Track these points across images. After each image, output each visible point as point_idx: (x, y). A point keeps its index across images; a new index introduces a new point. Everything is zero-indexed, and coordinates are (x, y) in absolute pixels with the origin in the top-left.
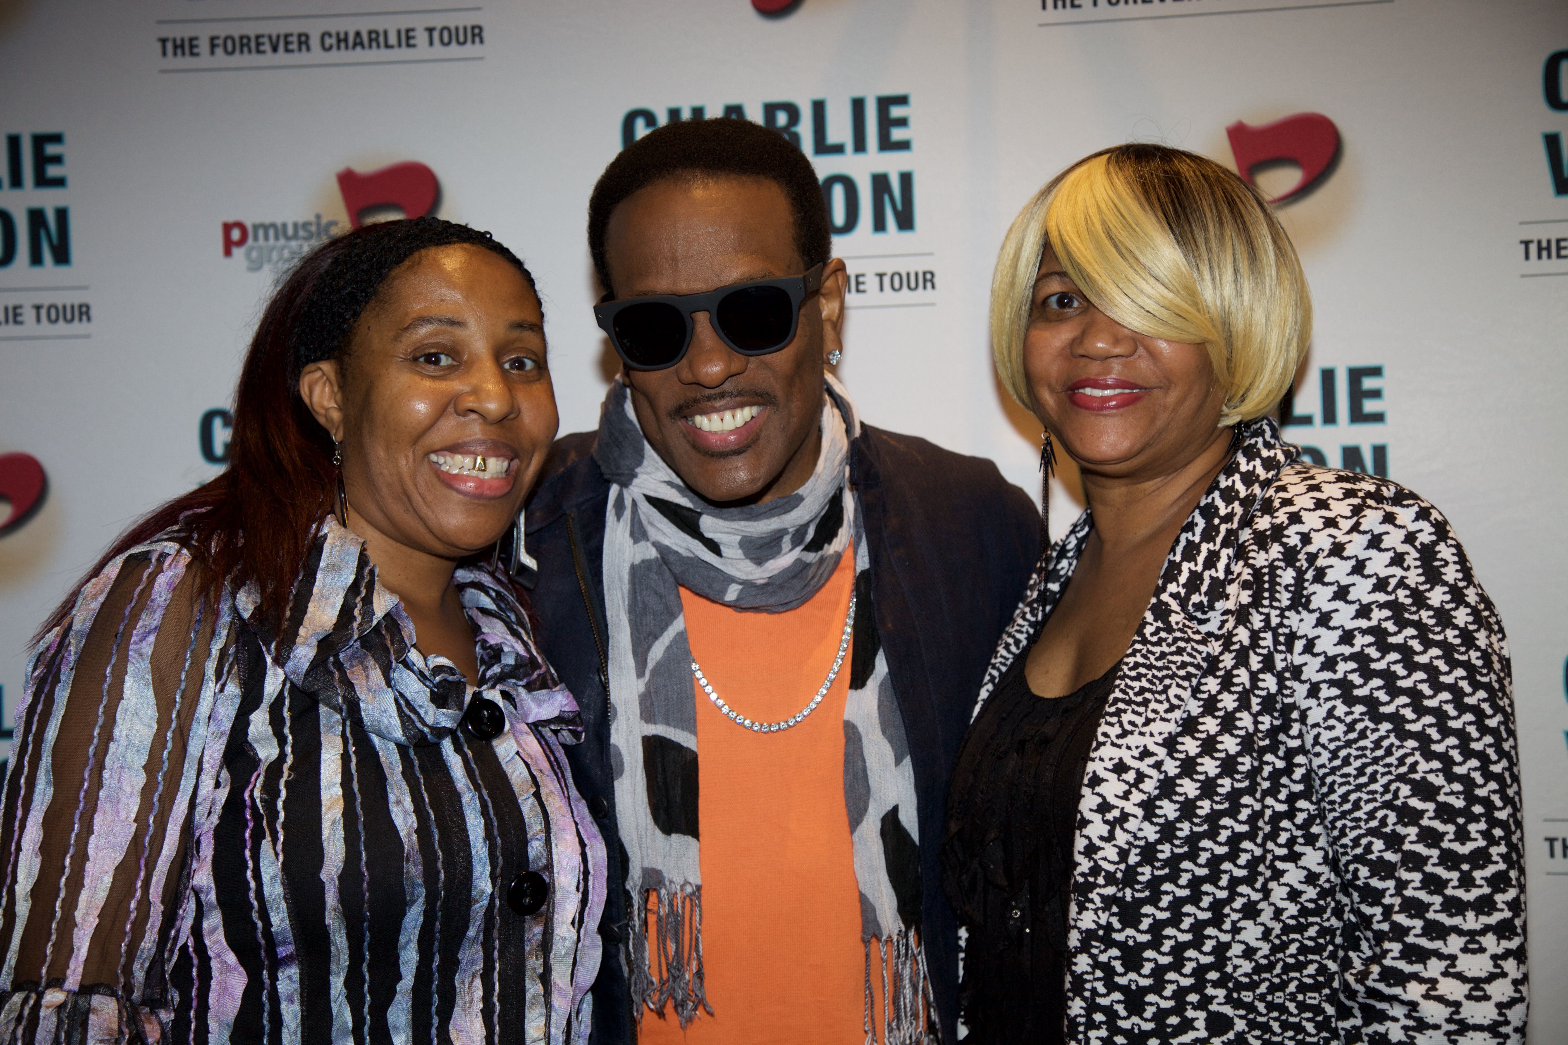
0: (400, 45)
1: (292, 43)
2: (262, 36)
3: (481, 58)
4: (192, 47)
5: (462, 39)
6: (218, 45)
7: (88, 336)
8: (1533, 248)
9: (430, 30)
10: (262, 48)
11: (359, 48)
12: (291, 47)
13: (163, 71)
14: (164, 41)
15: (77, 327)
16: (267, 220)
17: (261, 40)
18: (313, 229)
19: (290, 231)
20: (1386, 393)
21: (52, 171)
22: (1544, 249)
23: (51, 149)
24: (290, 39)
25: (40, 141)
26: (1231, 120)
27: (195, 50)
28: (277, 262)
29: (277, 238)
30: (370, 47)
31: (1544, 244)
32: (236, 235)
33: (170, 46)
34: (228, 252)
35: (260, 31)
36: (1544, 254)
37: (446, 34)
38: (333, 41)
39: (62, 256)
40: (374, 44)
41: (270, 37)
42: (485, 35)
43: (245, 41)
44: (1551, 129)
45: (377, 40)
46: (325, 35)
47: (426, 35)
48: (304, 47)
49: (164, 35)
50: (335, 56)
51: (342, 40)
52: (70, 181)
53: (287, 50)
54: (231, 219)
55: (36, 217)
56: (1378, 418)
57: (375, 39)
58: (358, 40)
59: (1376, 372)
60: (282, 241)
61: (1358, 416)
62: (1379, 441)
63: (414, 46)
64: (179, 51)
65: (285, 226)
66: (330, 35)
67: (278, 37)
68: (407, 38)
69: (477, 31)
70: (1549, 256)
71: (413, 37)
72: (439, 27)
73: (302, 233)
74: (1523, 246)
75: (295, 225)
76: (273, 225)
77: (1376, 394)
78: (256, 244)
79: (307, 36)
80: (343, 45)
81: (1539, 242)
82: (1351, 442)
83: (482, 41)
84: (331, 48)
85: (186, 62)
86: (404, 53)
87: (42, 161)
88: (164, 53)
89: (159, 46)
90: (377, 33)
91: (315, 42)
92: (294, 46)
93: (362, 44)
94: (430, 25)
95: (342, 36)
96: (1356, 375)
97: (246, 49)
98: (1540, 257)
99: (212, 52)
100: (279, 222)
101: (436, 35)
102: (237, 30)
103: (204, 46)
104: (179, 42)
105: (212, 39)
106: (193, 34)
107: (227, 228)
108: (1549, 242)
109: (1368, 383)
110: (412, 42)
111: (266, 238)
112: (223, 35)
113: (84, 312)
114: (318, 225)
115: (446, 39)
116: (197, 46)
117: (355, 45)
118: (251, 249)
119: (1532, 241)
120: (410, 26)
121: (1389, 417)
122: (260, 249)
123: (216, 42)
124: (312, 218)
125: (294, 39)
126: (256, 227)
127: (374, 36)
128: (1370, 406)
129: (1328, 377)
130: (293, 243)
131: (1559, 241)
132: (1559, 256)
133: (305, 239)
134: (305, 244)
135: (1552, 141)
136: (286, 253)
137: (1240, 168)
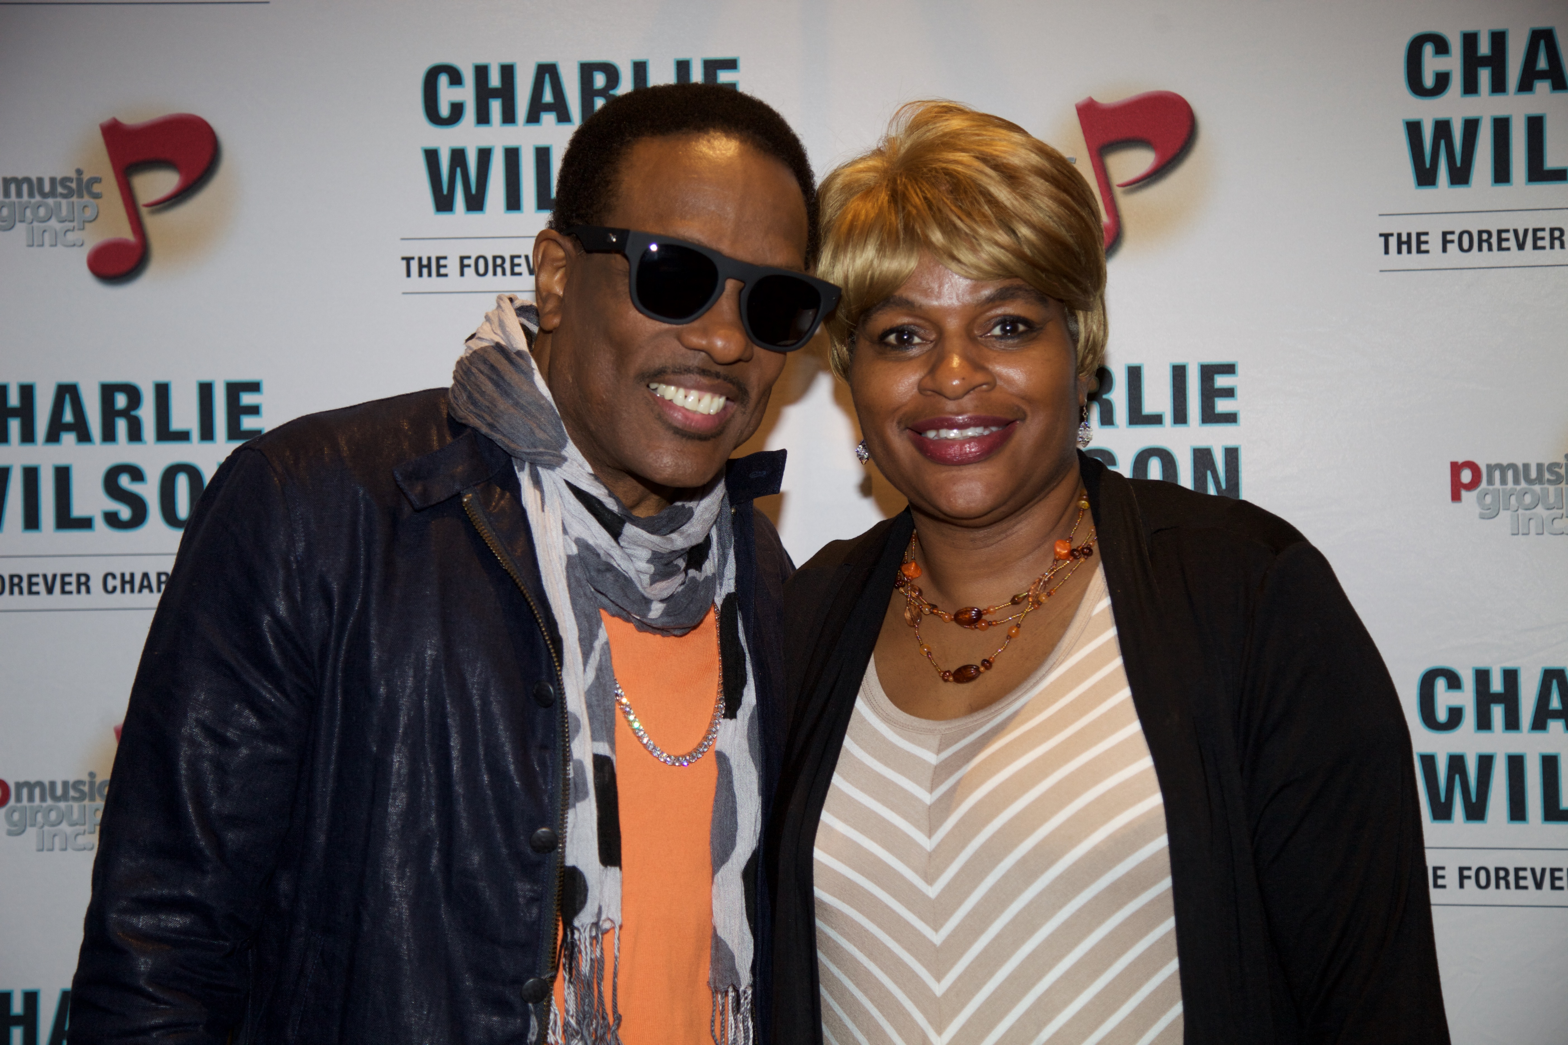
8: (1393, 241)
16: (20, 176)
18: (74, 185)
19: (47, 188)
20: (1238, 392)
26: (1081, 98)
28: (32, 223)
29: (31, 194)
31: (1404, 238)
36: (1404, 248)
44: (1413, 117)
56: (1231, 418)
59: (1229, 369)
60: (38, 198)
61: (1210, 416)
62: (1231, 444)
65: (40, 180)
70: (1409, 251)
73: (60, 190)
74: (1382, 239)
75: (53, 180)
76: (28, 180)
77: (1229, 393)
81: (1399, 236)
82: (1202, 444)
96: (1208, 372)
98: (1399, 251)
100: (34, 176)
108: (1409, 235)
109: (1221, 381)
111: (19, 194)
114: (79, 181)
119: (1392, 235)
121: (1241, 418)
122: (13, 205)
124: (73, 174)
128: (1222, 406)
129: (1179, 373)
130: (50, 201)
131: (1419, 235)
132: (1419, 251)
133: (64, 196)
134: (64, 202)
135: (1414, 129)
136: (42, 212)
137: (1090, 149)
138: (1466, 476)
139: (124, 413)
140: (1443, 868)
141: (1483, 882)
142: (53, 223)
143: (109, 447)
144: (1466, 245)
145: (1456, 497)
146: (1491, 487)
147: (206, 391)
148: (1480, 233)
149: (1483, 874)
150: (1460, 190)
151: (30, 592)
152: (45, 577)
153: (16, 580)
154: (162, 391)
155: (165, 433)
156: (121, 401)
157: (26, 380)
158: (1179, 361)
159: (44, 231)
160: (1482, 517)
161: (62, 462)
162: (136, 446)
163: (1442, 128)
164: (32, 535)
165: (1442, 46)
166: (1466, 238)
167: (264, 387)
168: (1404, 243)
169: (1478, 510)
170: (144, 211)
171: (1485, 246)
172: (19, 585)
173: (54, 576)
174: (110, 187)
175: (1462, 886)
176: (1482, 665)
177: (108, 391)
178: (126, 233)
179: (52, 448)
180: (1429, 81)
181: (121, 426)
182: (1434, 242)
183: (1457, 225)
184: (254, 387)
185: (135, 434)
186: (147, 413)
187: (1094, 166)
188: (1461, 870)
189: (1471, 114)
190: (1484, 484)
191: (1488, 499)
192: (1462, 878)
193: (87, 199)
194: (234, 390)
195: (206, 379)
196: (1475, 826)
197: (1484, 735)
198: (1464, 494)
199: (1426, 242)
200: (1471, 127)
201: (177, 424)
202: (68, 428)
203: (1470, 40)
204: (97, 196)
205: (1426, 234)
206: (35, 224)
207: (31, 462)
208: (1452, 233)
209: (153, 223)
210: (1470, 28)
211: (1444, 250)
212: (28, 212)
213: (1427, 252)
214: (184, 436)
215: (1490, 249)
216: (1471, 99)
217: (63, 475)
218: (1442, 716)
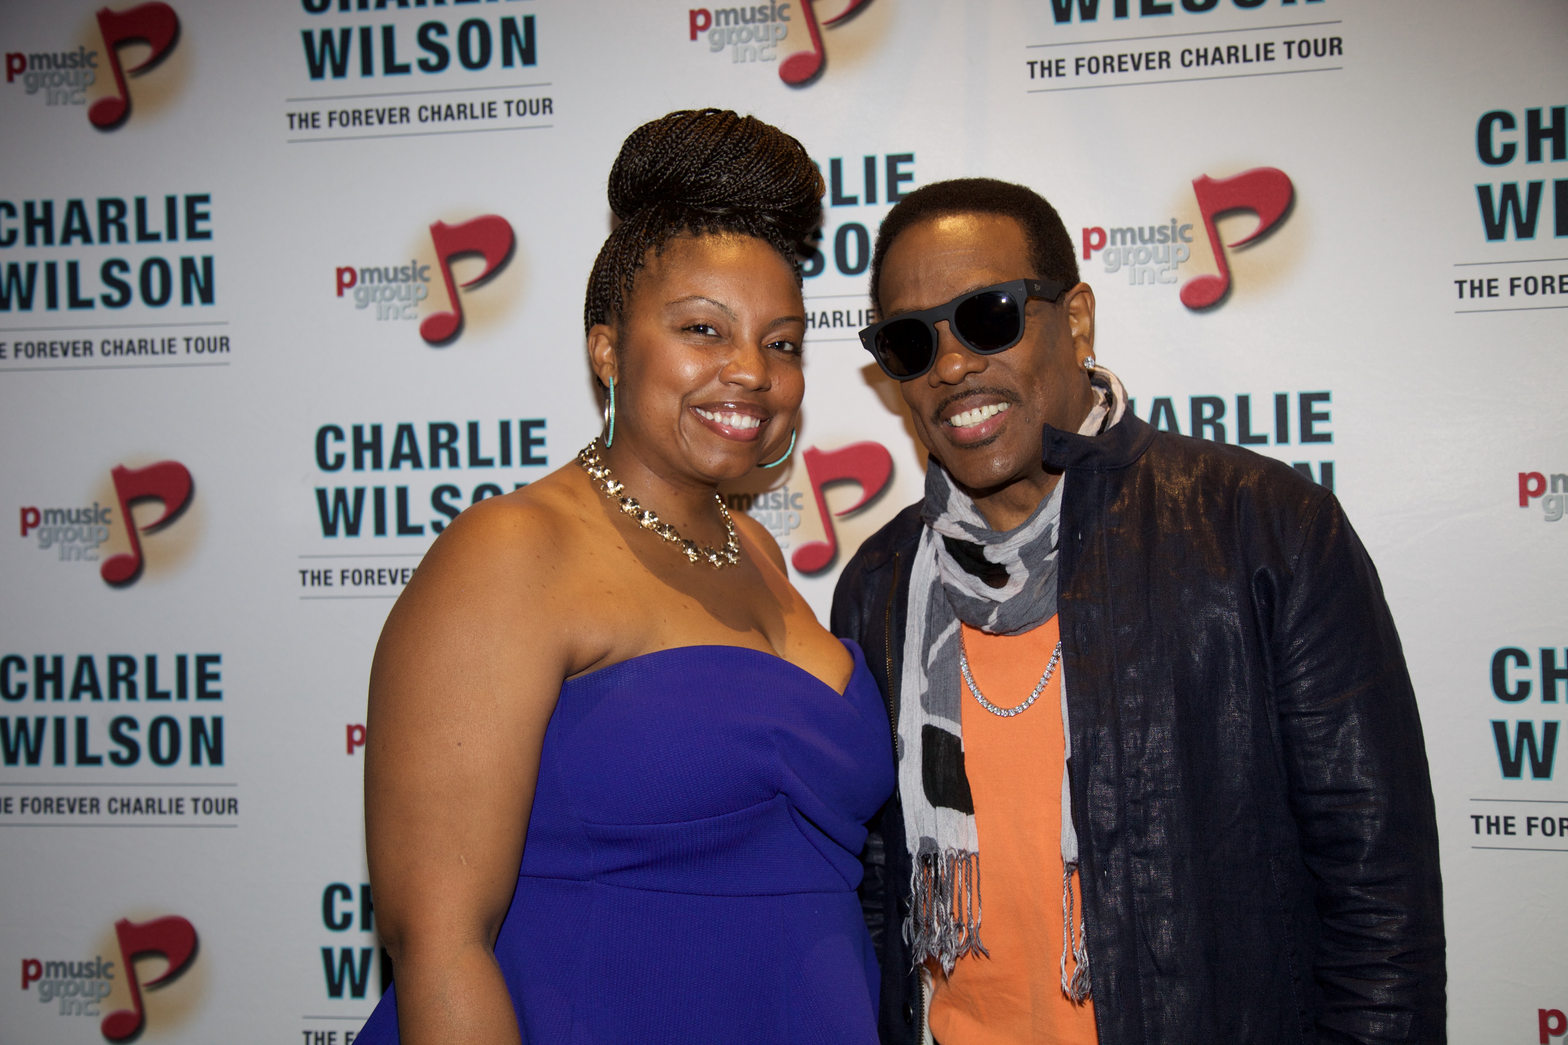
0: (483, 116)
1: (395, 116)
2: (371, 110)
3: (550, 126)
4: (314, 120)
5: (534, 110)
6: (335, 119)
7: (227, 364)
8: (1467, 287)
9: (509, 103)
10: (370, 120)
11: (449, 119)
12: (394, 119)
13: (291, 141)
14: (291, 116)
15: (219, 356)
16: (372, 266)
17: (370, 114)
18: (410, 272)
19: (391, 275)
20: (1332, 416)
21: (201, 226)
22: (1476, 288)
23: (200, 208)
24: (393, 112)
25: (192, 201)
26: (1197, 175)
27: (317, 123)
28: (380, 301)
29: (380, 281)
30: (459, 118)
31: (1477, 284)
32: (347, 278)
33: (296, 120)
34: (340, 293)
35: (369, 107)
36: (1477, 292)
37: (521, 105)
38: (428, 113)
39: (207, 296)
40: (462, 115)
41: (377, 111)
42: (554, 106)
43: (357, 115)
44: (1483, 182)
45: (464, 112)
46: (423, 108)
47: (505, 106)
48: (405, 119)
49: (292, 111)
50: (430, 126)
51: (436, 113)
52: (215, 235)
53: (391, 122)
54: (343, 265)
55: (188, 264)
56: (1326, 438)
57: (464, 111)
58: (449, 113)
59: (1324, 397)
60: (385, 283)
61: (1308, 436)
62: (1327, 459)
63: (495, 116)
64: (304, 124)
65: (386, 270)
66: (426, 109)
67: (384, 111)
68: (489, 110)
69: (547, 103)
70: (1481, 295)
71: (494, 109)
72: (516, 100)
73: (400, 276)
74: (1457, 285)
75: (395, 269)
76: (378, 270)
77: (1324, 417)
78: (363, 286)
79: (407, 110)
80: (436, 116)
82: (1301, 459)
83: (551, 112)
84: (427, 118)
85: (308, 133)
86: (487, 122)
87: (193, 217)
88: (292, 126)
89: (288, 120)
90: (465, 106)
91: (413, 115)
92: (396, 119)
93: (452, 116)
94: (509, 99)
95: (436, 109)
96: (1306, 400)
97: (357, 122)
98: (1472, 295)
99: (330, 125)
100: (382, 267)
101: (513, 107)
102: (350, 106)
103: (323, 120)
104: (303, 117)
105: (331, 114)
106: (315, 110)
107: (340, 272)
109: (1318, 407)
110: (493, 113)
111: (372, 280)
112: (339, 110)
113: (224, 343)
114: (414, 269)
115: (521, 110)
116: (318, 120)
117: (446, 116)
118: (359, 290)
119: (1465, 281)
120: (492, 100)
121: (1335, 437)
122: (367, 289)
123: (334, 116)
124: (409, 264)
125: (397, 112)
126: (363, 272)
127: (462, 108)
128: (1318, 427)
129: (1281, 401)
130: (394, 285)
131: (1489, 281)
132: (1490, 295)
133: (403, 281)
134: (403, 286)
135: (1484, 192)
136: (388, 293)
137: (1204, 216)
138: (1533, 485)
139: (447, 445)
140: (1513, 818)
141: (1549, 830)
142: (396, 302)
143: (435, 472)
144: (1531, 288)
145: (1524, 503)
146: (1555, 494)
147: (505, 427)
148: (1544, 278)
149: (1548, 824)
150: (1526, 242)
151: (380, 583)
152: (390, 571)
153: (370, 574)
154: (473, 428)
155: (476, 461)
156: (444, 436)
157: (376, 422)
158: (1281, 391)
159: (389, 308)
160: (1548, 519)
161: (402, 483)
162: (454, 471)
163: (1510, 191)
164: (381, 539)
165: (1508, 122)
166: (1531, 283)
167: (548, 424)
168: (1477, 288)
169: (1543, 514)
170: (460, 291)
171: (1548, 289)
172: (372, 577)
173: (397, 571)
174: (436, 273)
175: (1529, 833)
176: (1547, 646)
177: (434, 429)
178: (447, 308)
179: (395, 473)
180: (1497, 151)
181: (444, 455)
182: (1503, 287)
183: (1523, 272)
184: (540, 424)
185: (454, 462)
186: (462, 445)
187: (1208, 231)
188: (1529, 819)
189: (1535, 178)
190: (1548, 492)
191: (1553, 504)
192: (1530, 826)
193: (419, 282)
194: (526, 426)
195: (505, 418)
196: (1542, 782)
197: (1549, 705)
198: (1531, 500)
199: (1496, 287)
200: (1535, 189)
201: (483, 454)
202: (406, 457)
203: (1533, 116)
204: (426, 280)
205: (1496, 280)
206: (383, 303)
207: (379, 484)
208: (1519, 279)
209: (467, 299)
210: (1533, 106)
211: (1512, 293)
212: (378, 295)
213: (1496, 295)
214: (489, 463)
215: (1553, 291)
216: (1535, 165)
217: (402, 494)
218: (1512, 689)
